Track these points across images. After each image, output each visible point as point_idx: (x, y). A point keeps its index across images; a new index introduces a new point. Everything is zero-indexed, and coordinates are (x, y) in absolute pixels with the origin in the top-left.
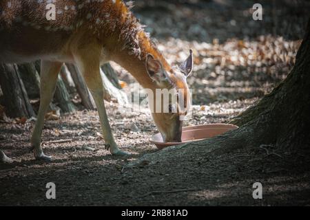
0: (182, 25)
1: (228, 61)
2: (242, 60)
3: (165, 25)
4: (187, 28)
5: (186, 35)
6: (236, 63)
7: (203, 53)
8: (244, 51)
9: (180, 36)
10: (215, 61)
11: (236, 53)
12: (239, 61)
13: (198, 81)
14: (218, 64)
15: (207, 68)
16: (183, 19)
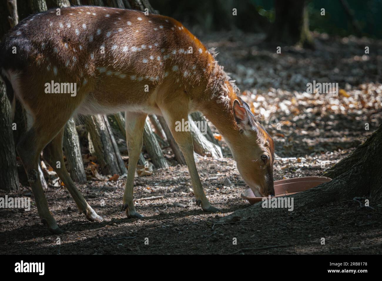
0: (284, 74)
1: (328, 110)
2: (343, 108)
3: (267, 75)
4: (289, 77)
5: (288, 85)
6: (337, 112)
7: (304, 103)
8: (345, 99)
9: (281, 86)
10: (316, 110)
11: (337, 102)
12: (340, 110)
13: (297, 131)
14: (318, 114)
15: (307, 118)
16: (286, 68)
